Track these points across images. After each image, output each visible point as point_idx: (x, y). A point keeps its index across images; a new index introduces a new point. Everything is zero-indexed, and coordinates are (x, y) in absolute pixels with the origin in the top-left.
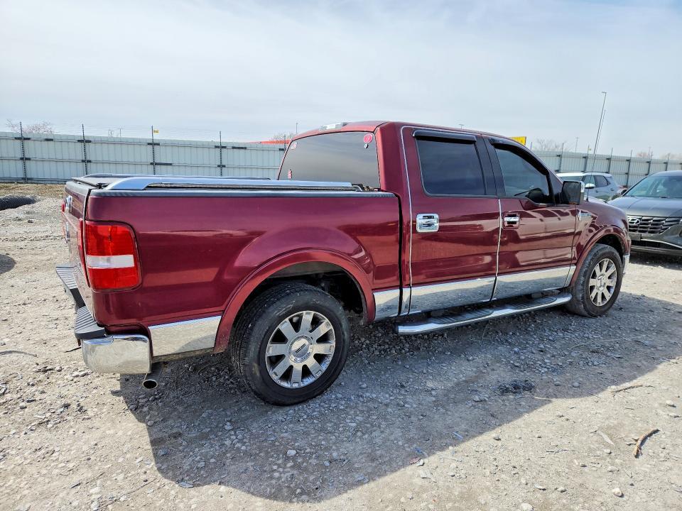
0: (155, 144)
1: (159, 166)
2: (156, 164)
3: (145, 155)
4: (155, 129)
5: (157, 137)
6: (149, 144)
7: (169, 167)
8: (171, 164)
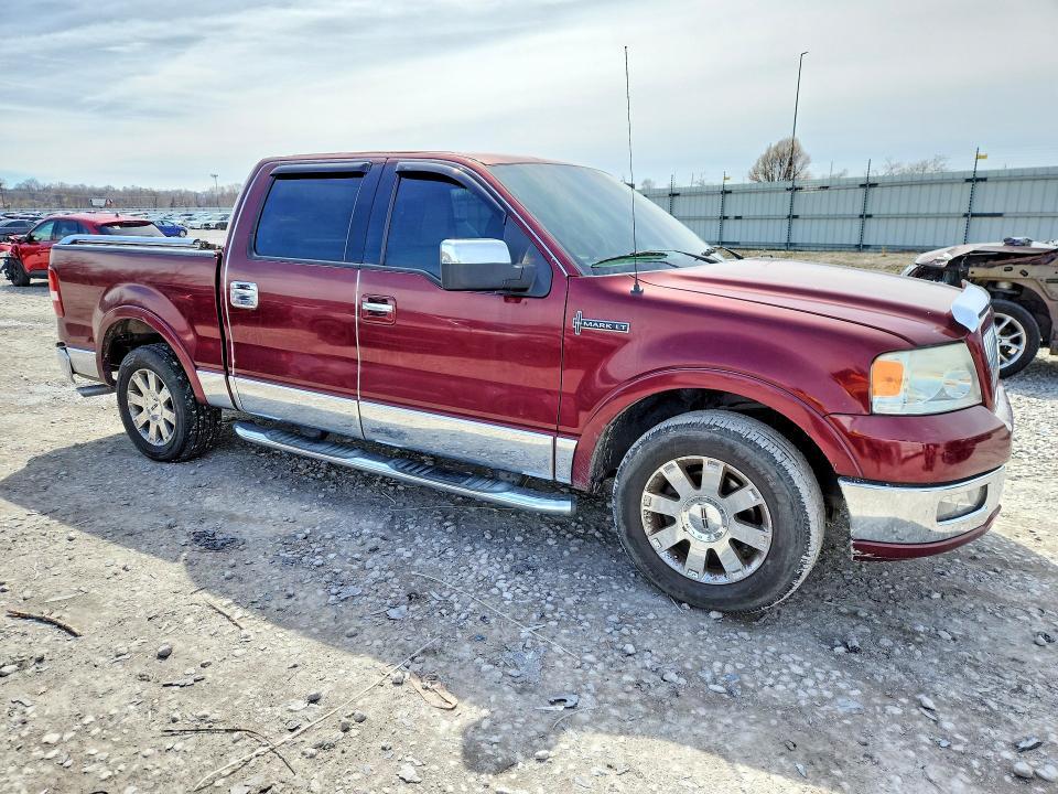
0: (978, 180)
1: (978, 219)
2: (974, 215)
3: (958, 200)
4: (981, 153)
5: (984, 167)
6: (968, 180)
7: (997, 220)
8: (1000, 215)
